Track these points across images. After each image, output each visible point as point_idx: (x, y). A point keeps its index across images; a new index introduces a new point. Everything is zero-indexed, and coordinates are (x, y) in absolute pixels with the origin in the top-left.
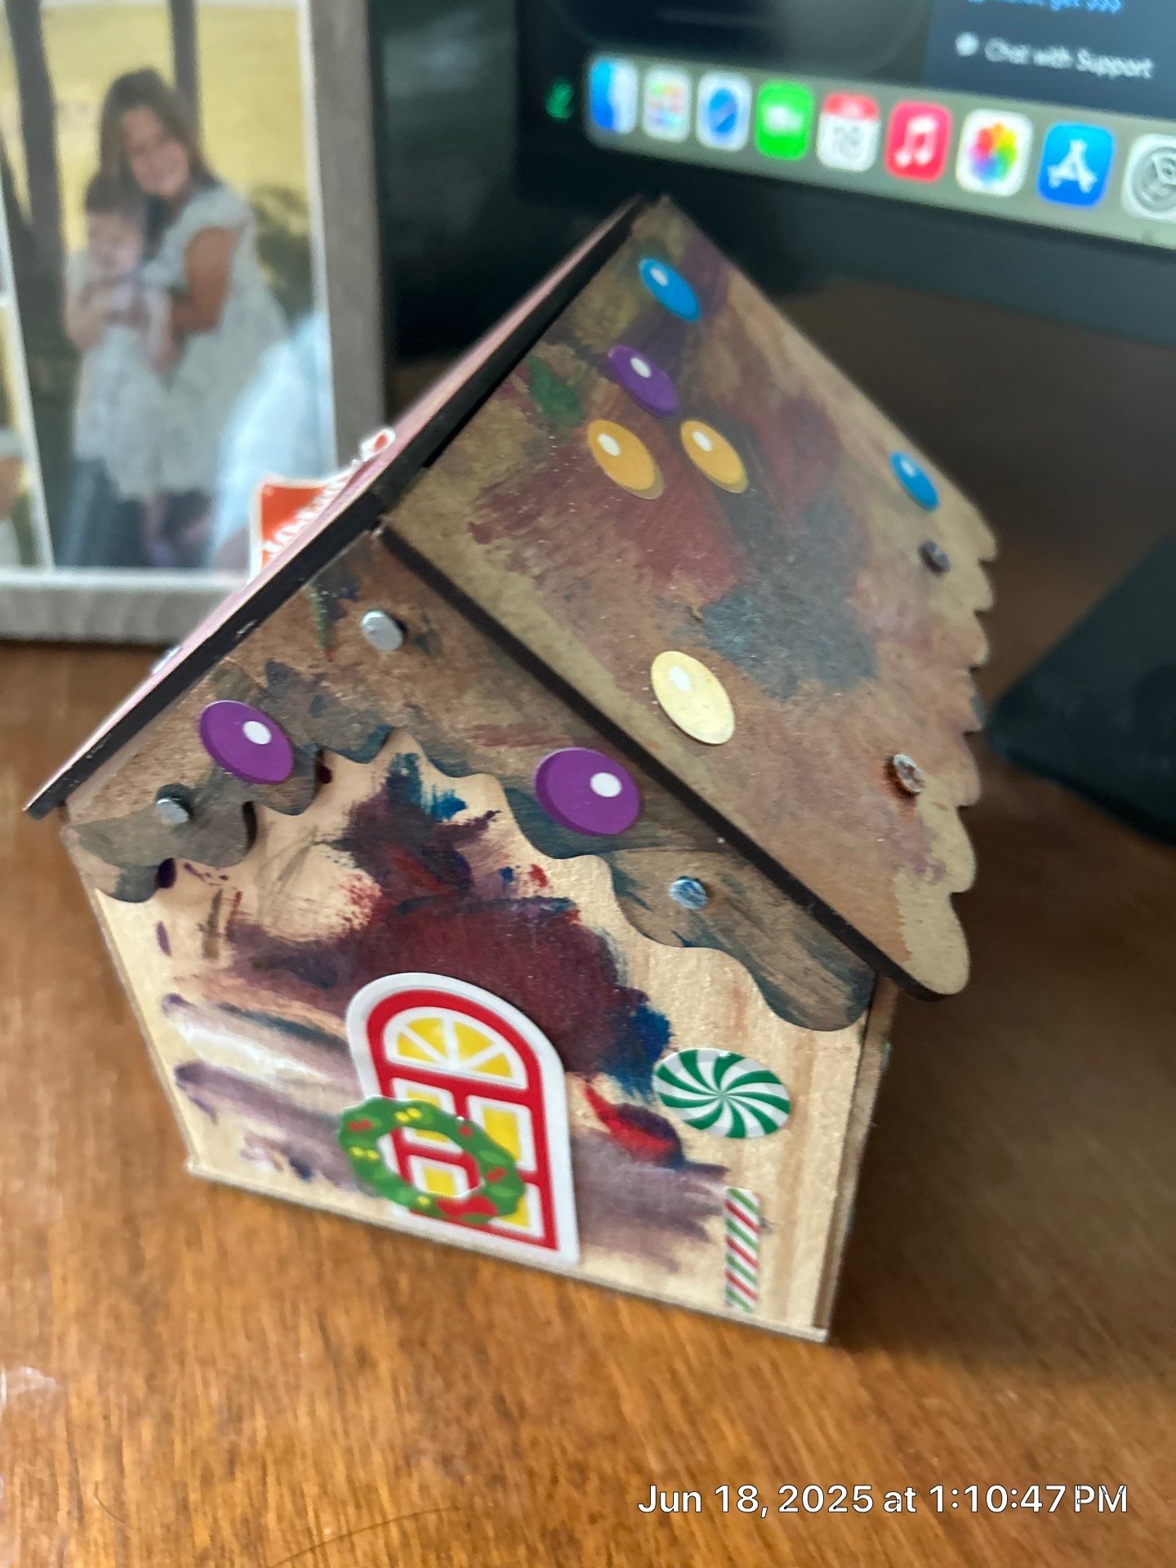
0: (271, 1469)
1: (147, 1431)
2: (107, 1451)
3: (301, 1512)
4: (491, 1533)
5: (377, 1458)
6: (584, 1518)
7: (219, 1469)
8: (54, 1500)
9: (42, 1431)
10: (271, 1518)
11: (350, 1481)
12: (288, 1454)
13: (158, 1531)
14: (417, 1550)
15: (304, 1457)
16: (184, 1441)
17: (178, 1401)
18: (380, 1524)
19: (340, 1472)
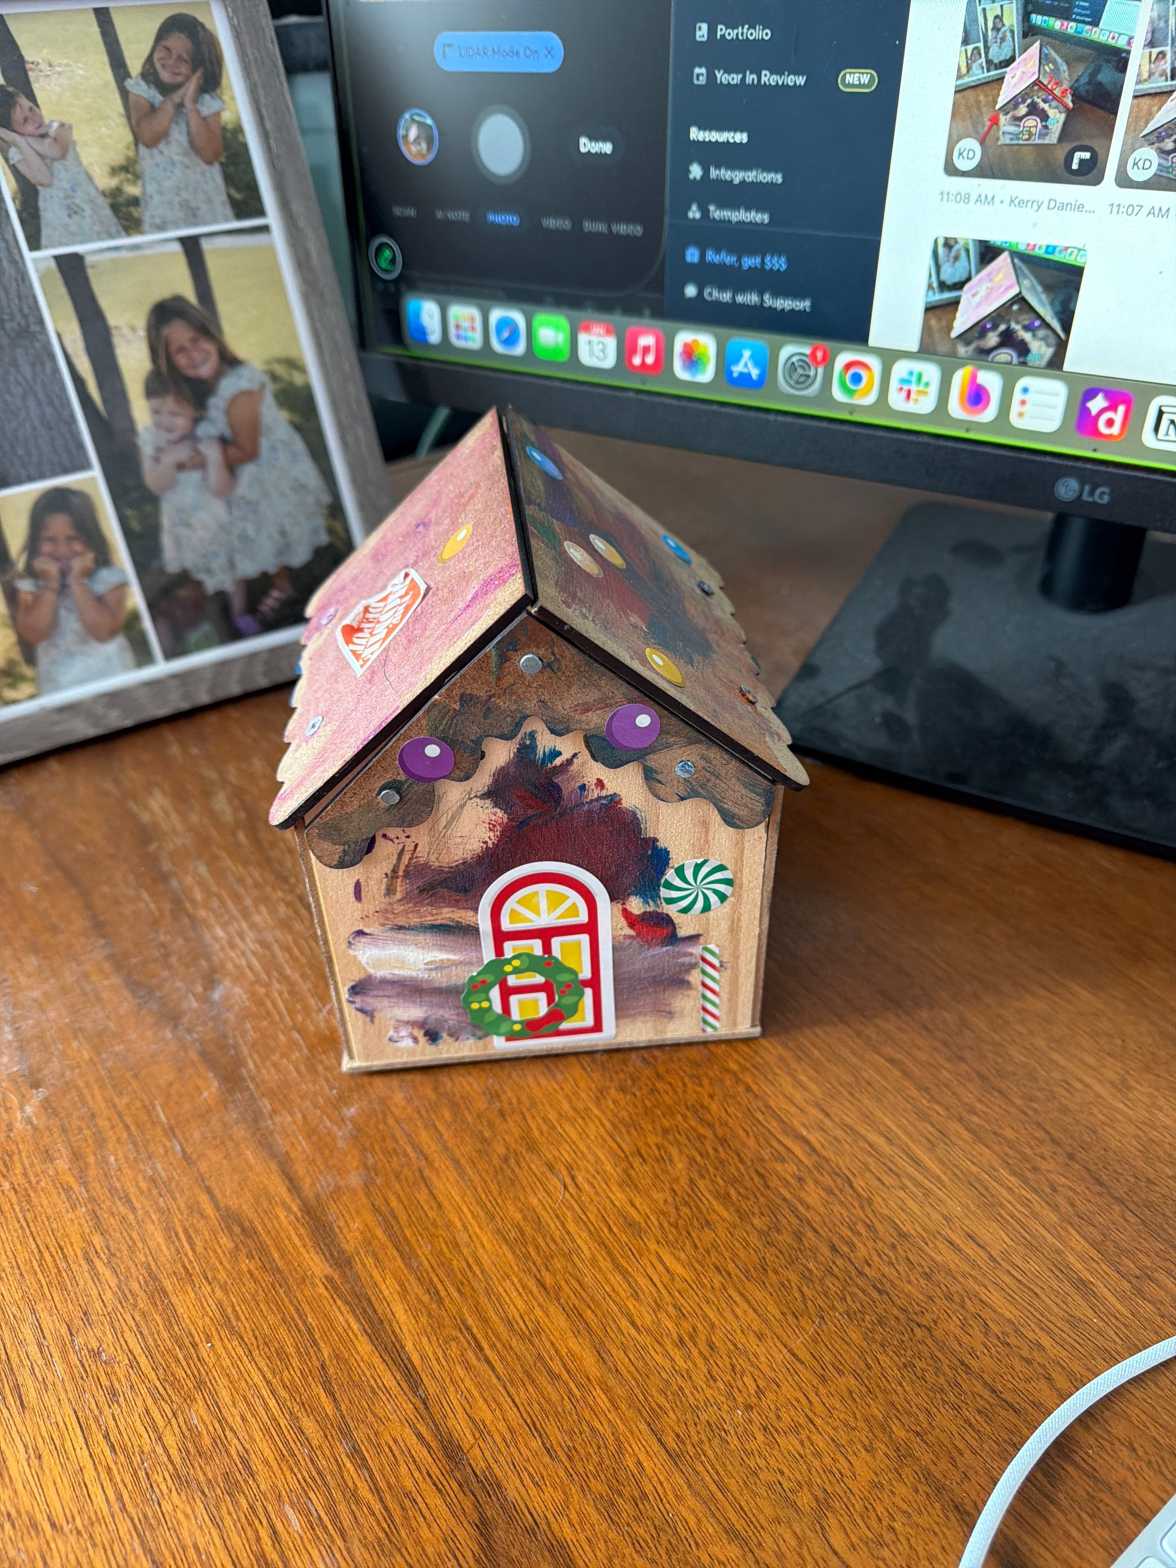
0: (526, 1112)
1: (446, 1113)
2: (426, 1127)
3: (553, 1127)
4: (659, 1113)
5: (584, 1095)
6: (705, 1095)
7: (498, 1121)
8: (406, 1155)
9: (381, 1127)
10: (536, 1133)
11: (575, 1109)
12: (533, 1104)
13: (474, 1153)
14: (623, 1130)
15: (543, 1105)
16: (470, 1112)
17: (458, 1096)
18: (598, 1123)
19: (566, 1106)
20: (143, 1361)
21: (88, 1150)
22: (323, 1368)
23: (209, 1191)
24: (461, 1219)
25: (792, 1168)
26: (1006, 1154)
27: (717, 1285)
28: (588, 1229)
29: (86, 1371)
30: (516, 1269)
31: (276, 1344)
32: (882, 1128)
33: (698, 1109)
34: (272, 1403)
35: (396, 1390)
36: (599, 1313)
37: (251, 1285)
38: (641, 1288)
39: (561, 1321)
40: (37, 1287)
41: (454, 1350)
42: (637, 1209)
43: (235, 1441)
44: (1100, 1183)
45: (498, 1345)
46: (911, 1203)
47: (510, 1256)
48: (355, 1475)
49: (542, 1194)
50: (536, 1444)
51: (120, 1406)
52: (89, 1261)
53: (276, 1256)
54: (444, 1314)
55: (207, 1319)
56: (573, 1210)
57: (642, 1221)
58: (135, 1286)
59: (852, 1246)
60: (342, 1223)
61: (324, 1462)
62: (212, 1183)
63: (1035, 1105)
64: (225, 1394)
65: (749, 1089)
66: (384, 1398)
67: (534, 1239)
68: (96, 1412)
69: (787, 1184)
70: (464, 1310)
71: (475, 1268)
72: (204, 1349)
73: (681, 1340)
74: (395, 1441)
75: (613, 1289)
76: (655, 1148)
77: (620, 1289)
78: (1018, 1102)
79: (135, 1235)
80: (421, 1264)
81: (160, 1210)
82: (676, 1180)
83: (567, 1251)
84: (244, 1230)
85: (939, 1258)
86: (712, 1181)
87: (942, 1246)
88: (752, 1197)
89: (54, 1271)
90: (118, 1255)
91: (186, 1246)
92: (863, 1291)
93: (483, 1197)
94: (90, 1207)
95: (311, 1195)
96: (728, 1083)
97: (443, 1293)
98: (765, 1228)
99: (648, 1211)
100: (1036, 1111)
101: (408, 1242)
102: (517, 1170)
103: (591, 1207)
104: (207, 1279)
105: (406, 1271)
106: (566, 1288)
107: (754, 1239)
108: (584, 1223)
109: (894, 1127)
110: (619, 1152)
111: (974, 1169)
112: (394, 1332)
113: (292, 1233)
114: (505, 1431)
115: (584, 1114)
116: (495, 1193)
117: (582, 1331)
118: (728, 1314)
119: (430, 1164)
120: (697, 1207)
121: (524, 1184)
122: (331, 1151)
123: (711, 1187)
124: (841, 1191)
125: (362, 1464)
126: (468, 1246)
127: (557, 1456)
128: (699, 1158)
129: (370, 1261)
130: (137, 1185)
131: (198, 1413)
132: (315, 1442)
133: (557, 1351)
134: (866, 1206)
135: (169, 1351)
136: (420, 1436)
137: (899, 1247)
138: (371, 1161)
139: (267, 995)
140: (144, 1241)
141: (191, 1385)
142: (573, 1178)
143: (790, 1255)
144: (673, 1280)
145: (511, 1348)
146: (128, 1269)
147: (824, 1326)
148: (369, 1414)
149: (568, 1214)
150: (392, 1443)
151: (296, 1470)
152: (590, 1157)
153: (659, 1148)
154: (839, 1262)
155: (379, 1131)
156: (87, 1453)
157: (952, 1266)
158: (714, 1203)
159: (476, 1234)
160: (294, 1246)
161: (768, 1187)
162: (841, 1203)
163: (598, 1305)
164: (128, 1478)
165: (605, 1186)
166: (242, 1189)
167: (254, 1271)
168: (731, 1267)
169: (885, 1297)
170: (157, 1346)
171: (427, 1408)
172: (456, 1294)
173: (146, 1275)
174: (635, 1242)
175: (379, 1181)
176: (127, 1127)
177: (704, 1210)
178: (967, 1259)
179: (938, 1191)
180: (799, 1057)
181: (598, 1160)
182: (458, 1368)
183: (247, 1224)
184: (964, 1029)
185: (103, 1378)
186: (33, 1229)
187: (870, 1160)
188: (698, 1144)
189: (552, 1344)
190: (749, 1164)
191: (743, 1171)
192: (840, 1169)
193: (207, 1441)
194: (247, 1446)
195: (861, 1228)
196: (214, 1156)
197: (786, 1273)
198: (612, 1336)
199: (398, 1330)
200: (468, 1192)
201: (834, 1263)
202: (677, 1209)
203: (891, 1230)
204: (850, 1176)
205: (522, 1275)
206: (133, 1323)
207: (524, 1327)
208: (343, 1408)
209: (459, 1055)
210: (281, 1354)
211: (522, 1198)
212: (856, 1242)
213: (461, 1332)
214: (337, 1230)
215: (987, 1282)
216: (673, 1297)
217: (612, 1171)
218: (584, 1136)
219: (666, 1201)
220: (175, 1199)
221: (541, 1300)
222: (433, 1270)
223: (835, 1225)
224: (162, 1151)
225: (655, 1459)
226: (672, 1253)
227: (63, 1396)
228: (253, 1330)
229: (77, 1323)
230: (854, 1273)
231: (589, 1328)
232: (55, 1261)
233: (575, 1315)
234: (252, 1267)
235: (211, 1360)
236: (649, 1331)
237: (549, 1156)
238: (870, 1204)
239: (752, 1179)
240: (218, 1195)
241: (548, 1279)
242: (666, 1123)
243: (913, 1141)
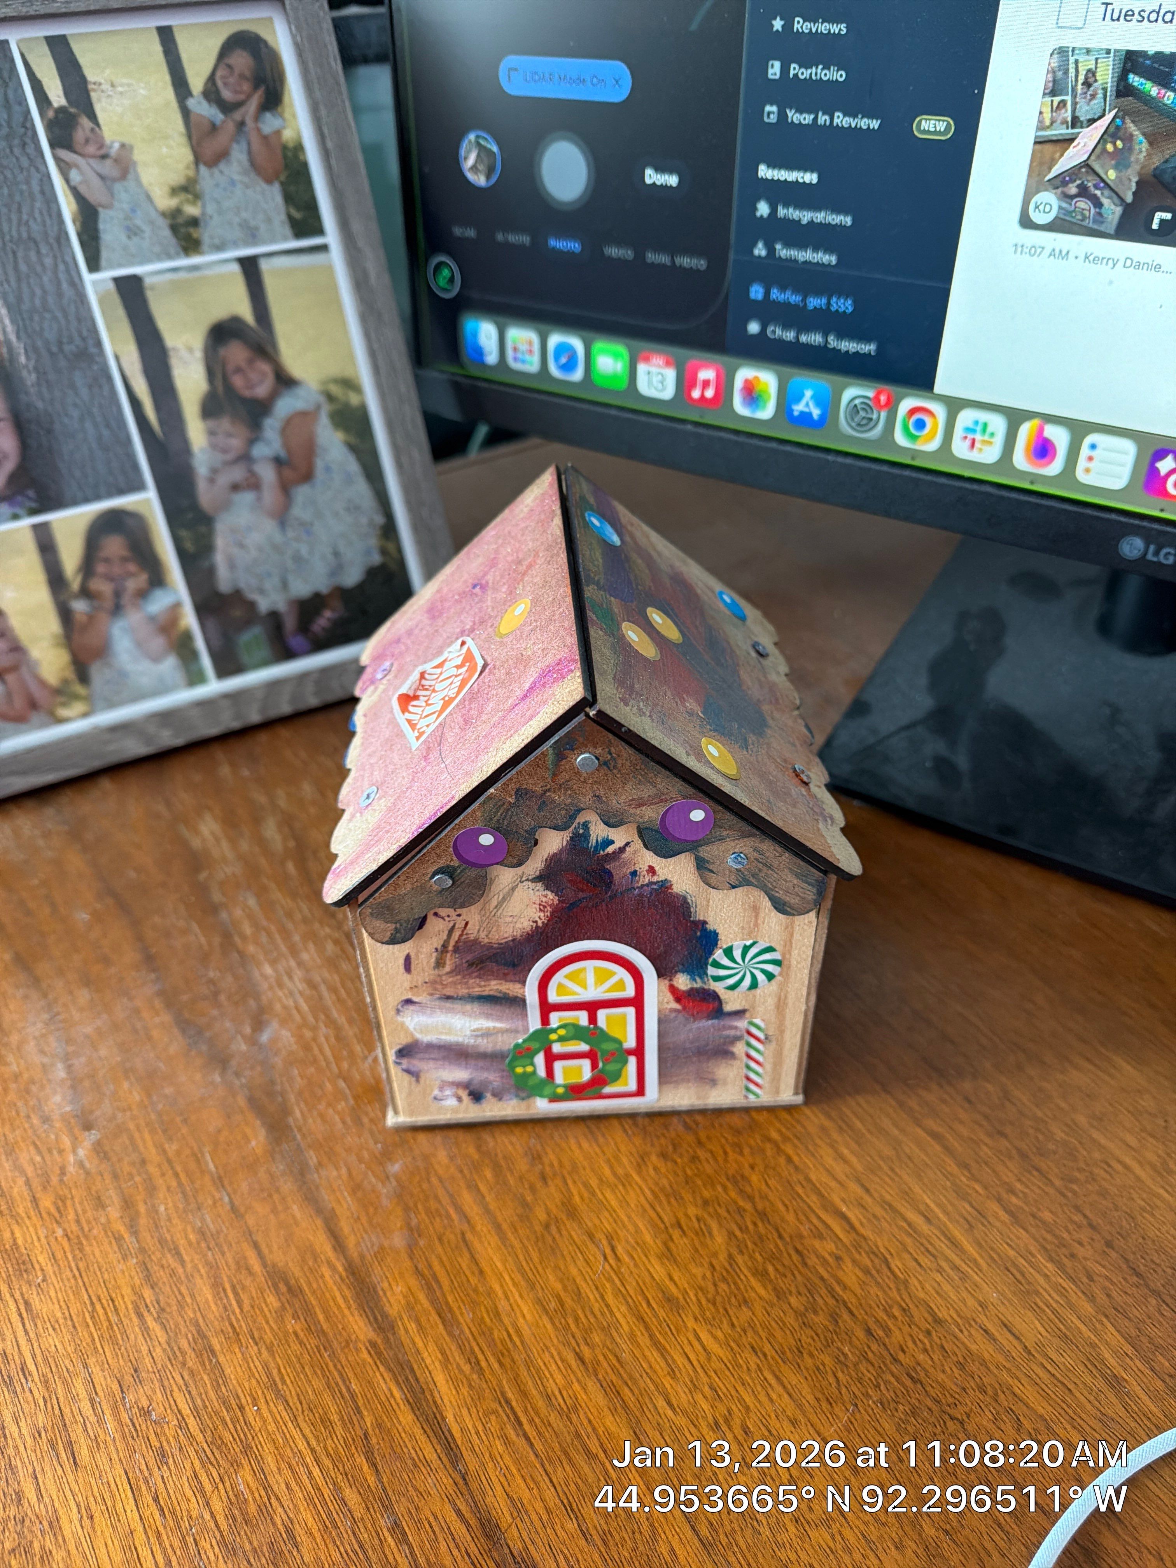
0: (567, 1176)
1: (488, 1174)
2: (469, 1187)
3: (593, 1194)
4: (699, 1182)
5: (625, 1160)
6: (746, 1166)
7: (539, 1184)
8: (449, 1216)
9: (425, 1186)
10: (577, 1199)
11: (615, 1174)
12: (575, 1168)
13: (516, 1218)
14: (663, 1198)
15: (584, 1169)
16: (512, 1174)
17: (500, 1155)
18: (638, 1191)
19: (607, 1172)
20: (192, 1422)
21: (138, 1198)
22: (366, 1438)
23: (256, 1246)
24: (502, 1286)
25: (831, 1246)
26: (1045, 1239)
27: (753, 1366)
28: (627, 1302)
29: (136, 1430)
30: (555, 1341)
31: (320, 1411)
32: (922, 1207)
33: (738, 1180)
34: (316, 1472)
35: (436, 1463)
36: (636, 1392)
37: (296, 1347)
38: (678, 1367)
39: (600, 1399)
40: (89, 1340)
41: (493, 1425)
42: (675, 1284)
43: (280, 1510)
44: (1138, 1275)
45: (537, 1420)
46: (946, 1287)
47: (549, 1326)
48: (395, 1551)
49: (581, 1262)
50: (572, 1526)
51: (169, 1468)
52: (140, 1316)
53: (321, 1317)
54: (485, 1386)
55: (254, 1381)
56: (612, 1282)
57: (681, 1297)
58: (184, 1343)
59: (888, 1331)
60: (385, 1285)
61: (366, 1536)
62: (259, 1238)
63: (1075, 1187)
64: (270, 1460)
65: (789, 1160)
66: (425, 1472)
67: (574, 1311)
68: (146, 1474)
69: (825, 1262)
70: (504, 1382)
71: (516, 1339)
72: (251, 1411)
73: (716, 1423)
74: (435, 1517)
75: (651, 1367)
76: (694, 1220)
77: (658, 1367)
78: (1058, 1183)
79: (183, 1289)
80: (462, 1332)
81: (207, 1263)
82: (715, 1255)
83: (605, 1324)
84: (290, 1290)
85: (973, 1347)
86: (751, 1257)
87: (978, 1335)
88: (789, 1275)
89: (105, 1324)
90: (168, 1310)
91: (234, 1303)
92: (898, 1380)
93: (524, 1264)
94: (140, 1257)
95: (355, 1255)
96: (769, 1153)
97: (483, 1364)
98: (802, 1308)
99: (686, 1286)
100: (1075, 1193)
101: (451, 1310)
102: (557, 1236)
103: (630, 1280)
104: (253, 1338)
105: (447, 1338)
106: (605, 1364)
107: (790, 1320)
108: (623, 1295)
109: (932, 1205)
110: (659, 1222)
111: (1011, 1253)
112: (435, 1402)
113: (337, 1294)
114: (542, 1511)
115: (625, 1181)
116: (536, 1260)
117: (619, 1409)
118: (763, 1398)
119: (472, 1228)
120: (735, 1283)
121: (565, 1253)
122: (376, 1209)
123: (750, 1264)
124: (878, 1271)
125: (403, 1539)
126: (509, 1315)
127: (593, 1540)
128: (738, 1233)
129: (412, 1327)
130: (186, 1238)
131: (244, 1479)
132: (357, 1515)
133: (594, 1429)
134: (903, 1291)
135: (217, 1413)
136: (459, 1513)
137: (934, 1333)
138: (414, 1222)
139: (315, 1039)
140: (193, 1297)
141: (237, 1450)
142: (613, 1249)
143: (825, 1337)
144: (709, 1359)
145: (550, 1425)
146: (177, 1325)
147: (858, 1416)
148: (410, 1488)
149: (608, 1285)
150: (432, 1519)
151: (338, 1543)
152: (631, 1227)
153: (698, 1220)
154: (874, 1347)
155: (423, 1191)
156: (137, 1517)
157: (986, 1356)
158: (752, 1279)
159: (516, 1301)
160: (339, 1307)
161: (805, 1264)
162: (878, 1283)
163: (635, 1383)
164: (176, 1543)
165: (644, 1258)
166: (289, 1246)
167: (299, 1331)
168: (767, 1348)
169: (919, 1386)
170: (205, 1407)
171: (466, 1484)
172: (496, 1366)
173: (195, 1332)
174: (671, 1317)
175: (422, 1243)
176: (176, 1175)
177: (742, 1287)
178: (1001, 1349)
179: (976, 1277)
180: (841, 1128)
181: (637, 1230)
182: (497, 1442)
183: (293, 1282)
184: (1007, 1104)
185: (152, 1437)
186: (86, 1279)
187: (908, 1241)
188: (737, 1217)
189: (590, 1421)
190: (788, 1239)
191: (782, 1248)
192: (877, 1247)
193: (253, 1508)
194: (291, 1516)
195: (896, 1312)
196: (261, 1209)
197: (822, 1357)
198: (650, 1416)
199: (439, 1401)
200: (509, 1259)
201: (869, 1347)
202: (715, 1285)
203: (926, 1315)
204: (888, 1257)
205: (561, 1347)
206: (181, 1382)
207: (562, 1402)
208: (385, 1480)
209: (503, 1113)
210: (326, 1421)
211: (562, 1268)
212: (891, 1326)
213: (502, 1406)
214: (381, 1293)
215: (1021, 1376)
216: (709, 1377)
217: (652, 1243)
218: (624, 1204)
219: (704, 1277)
220: (223, 1254)
221: (580, 1375)
222: (475, 1339)
223: (871, 1307)
224: (210, 1202)
225: (688, 1547)
226: (709, 1331)
227: (114, 1456)
228: (298, 1395)
229: (128, 1379)
230: (889, 1360)
231: (625, 1406)
232: (106, 1314)
233: (612, 1391)
234: (298, 1328)
235: (257, 1424)
236: (685, 1413)
237: (590, 1224)
238: (906, 1287)
239: (789, 1254)
240: (265, 1251)
241: (587, 1352)
242: (706, 1194)
243: (950, 1220)
